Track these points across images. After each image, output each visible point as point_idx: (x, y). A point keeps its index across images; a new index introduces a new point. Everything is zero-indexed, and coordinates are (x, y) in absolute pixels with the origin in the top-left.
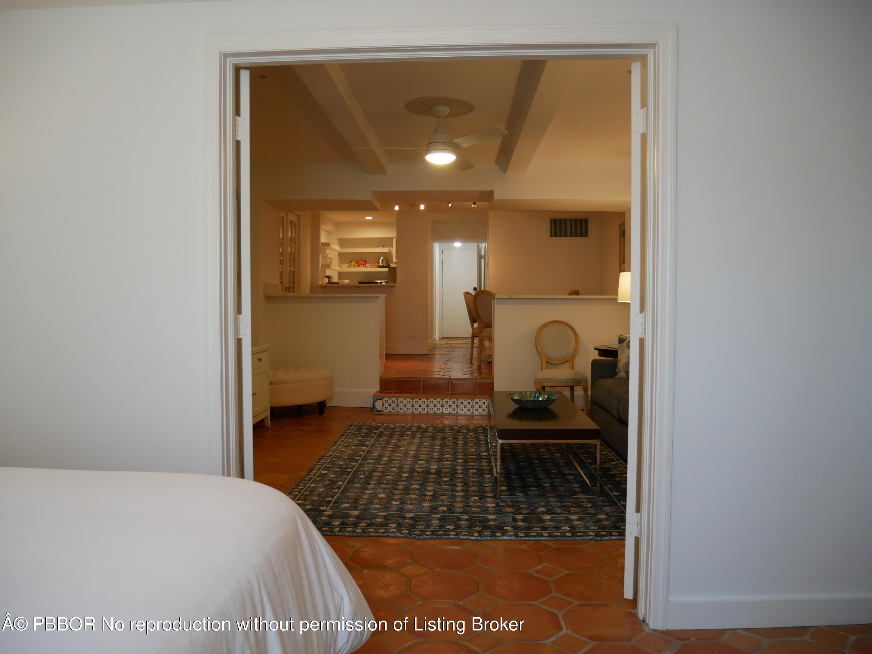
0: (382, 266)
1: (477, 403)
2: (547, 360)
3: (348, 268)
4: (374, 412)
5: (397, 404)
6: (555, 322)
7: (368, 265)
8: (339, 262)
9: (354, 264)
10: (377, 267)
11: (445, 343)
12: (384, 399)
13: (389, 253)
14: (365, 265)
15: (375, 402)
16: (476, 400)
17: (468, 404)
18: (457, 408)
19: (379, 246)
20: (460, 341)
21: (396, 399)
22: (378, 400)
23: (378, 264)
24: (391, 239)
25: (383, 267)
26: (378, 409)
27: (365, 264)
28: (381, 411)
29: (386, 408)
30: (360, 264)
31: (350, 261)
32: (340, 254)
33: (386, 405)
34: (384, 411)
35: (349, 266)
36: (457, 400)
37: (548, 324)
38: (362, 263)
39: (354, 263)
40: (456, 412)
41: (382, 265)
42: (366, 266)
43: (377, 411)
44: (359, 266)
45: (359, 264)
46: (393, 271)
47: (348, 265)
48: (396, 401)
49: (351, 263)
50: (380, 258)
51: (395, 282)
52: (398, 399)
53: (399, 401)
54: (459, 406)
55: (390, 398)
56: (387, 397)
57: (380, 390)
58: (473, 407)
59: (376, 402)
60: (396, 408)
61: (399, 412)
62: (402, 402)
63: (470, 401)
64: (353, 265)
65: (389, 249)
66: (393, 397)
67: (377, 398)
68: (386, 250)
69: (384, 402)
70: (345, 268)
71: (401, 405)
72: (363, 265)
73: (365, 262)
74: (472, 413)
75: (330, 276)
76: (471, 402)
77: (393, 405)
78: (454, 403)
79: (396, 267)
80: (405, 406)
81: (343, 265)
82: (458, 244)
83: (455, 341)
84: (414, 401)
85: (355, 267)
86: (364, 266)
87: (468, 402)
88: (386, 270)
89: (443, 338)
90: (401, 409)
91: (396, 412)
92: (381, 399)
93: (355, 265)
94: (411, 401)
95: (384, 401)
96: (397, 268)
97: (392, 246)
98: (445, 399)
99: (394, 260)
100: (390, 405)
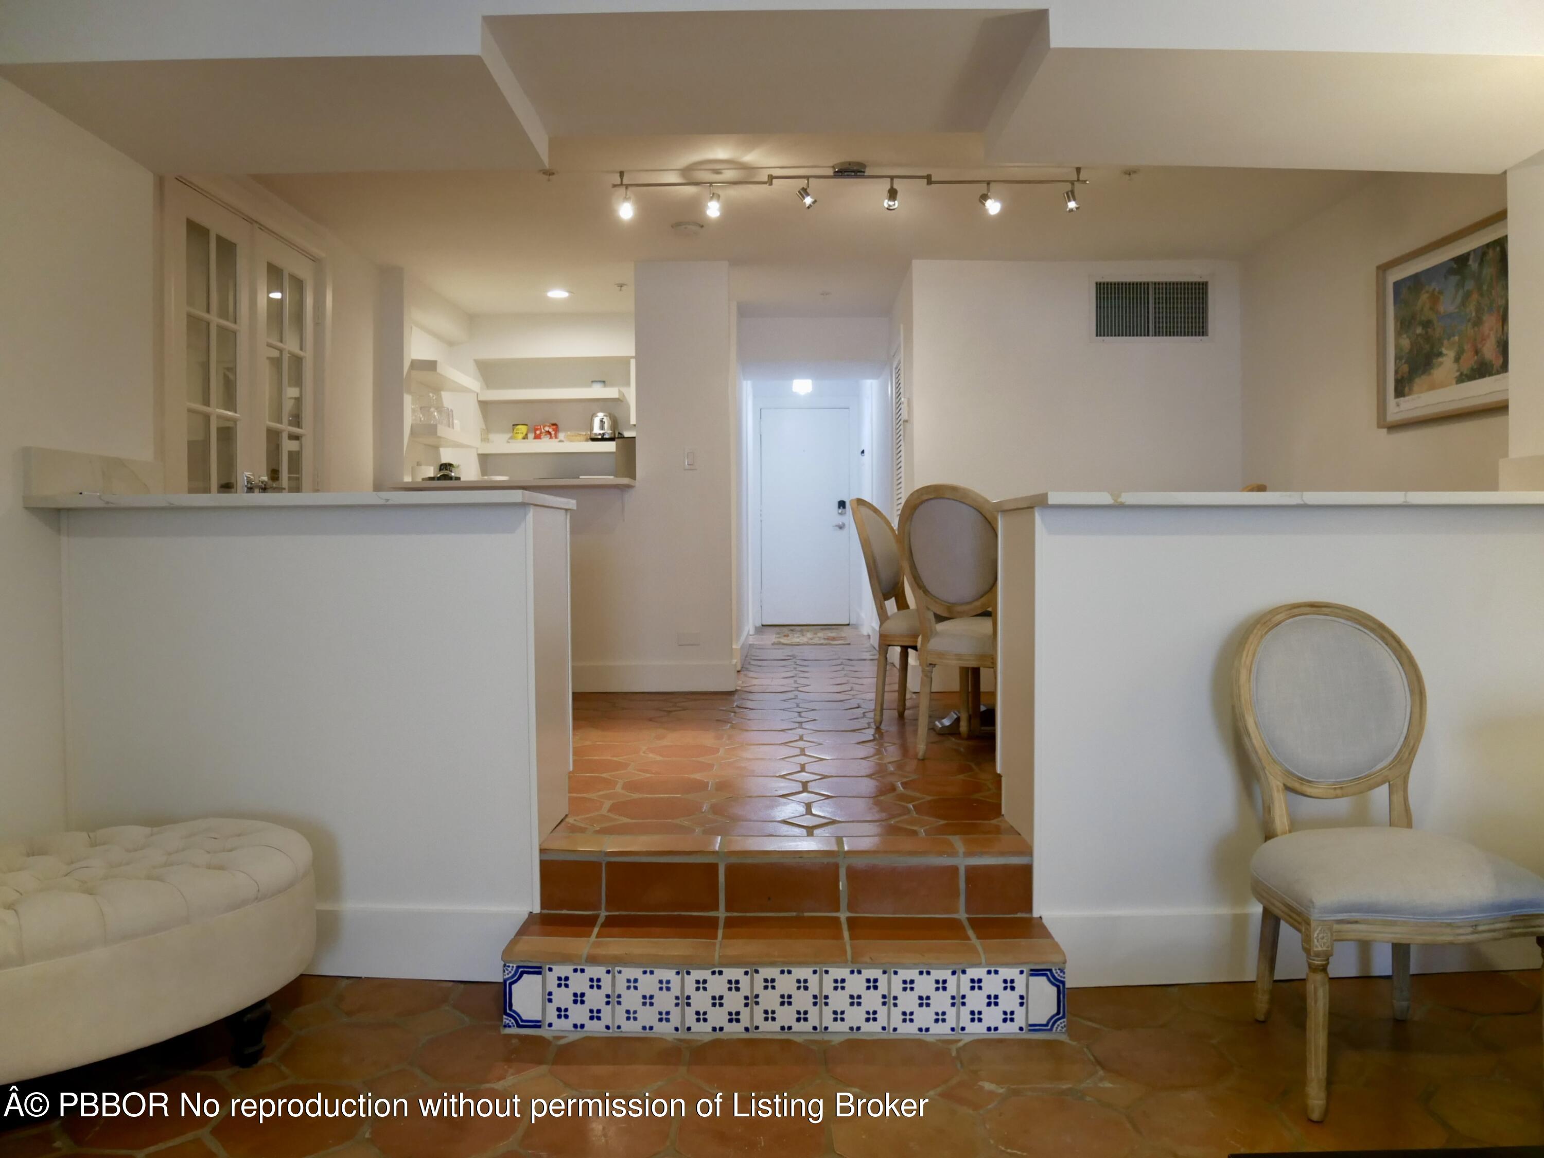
0: (600, 437)
1: (976, 984)
2: (1290, 784)
3: (508, 444)
4: (508, 1031)
5: (610, 992)
6: (1308, 609)
7: (561, 436)
8: (484, 427)
9: (525, 433)
10: (587, 440)
11: (773, 644)
12: (550, 970)
13: (619, 401)
14: (553, 435)
15: (511, 984)
16: (975, 973)
17: (937, 989)
18: (885, 1008)
19: (592, 382)
20: (809, 635)
21: (608, 972)
22: (525, 976)
23: (589, 433)
24: (625, 361)
25: (603, 439)
26: (524, 1018)
27: (553, 433)
28: (539, 1027)
29: (562, 1013)
30: (541, 433)
31: (514, 425)
32: (484, 406)
33: (563, 998)
34: (550, 1025)
35: (511, 438)
36: (885, 972)
37: (1279, 617)
38: (547, 429)
39: (523, 429)
40: (884, 1028)
41: (600, 434)
42: (556, 437)
43: (519, 1026)
44: (537, 437)
45: (538, 432)
46: (628, 446)
47: (509, 435)
48: (606, 980)
49: (515, 431)
50: (594, 415)
51: (633, 476)
52: (618, 969)
53: (621, 981)
54: (895, 998)
55: (579, 968)
56: (565, 959)
57: (543, 906)
58: (959, 1001)
59: (514, 986)
60: (606, 1012)
61: (623, 1029)
62: (633, 984)
63: (945, 974)
64: (520, 436)
65: (620, 391)
66: (593, 960)
67: (518, 967)
68: (611, 393)
69: (552, 985)
70: (501, 444)
71: (631, 1000)
72: (549, 436)
73: (554, 427)
74: (953, 1029)
75: (451, 465)
76: (952, 982)
77: (595, 999)
78: (873, 984)
79: (634, 438)
80: (648, 1001)
81: (492, 437)
82: (802, 386)
83: (796, 636)
84: (690, 981)
85: (526, 440)
86: (551, 438)
87: (937, 982)
88: (611, 447)
89: (763, 625)
90: (630, 1015)
91: (608, 1027)
92: (537, 971)
93: (526, 435)
94: (675, 980)
95: (552, 979)
96: (636, 438)
97: (628, 384)
98: (830, 969)
99: (633, 421)
100: (579, 998)
